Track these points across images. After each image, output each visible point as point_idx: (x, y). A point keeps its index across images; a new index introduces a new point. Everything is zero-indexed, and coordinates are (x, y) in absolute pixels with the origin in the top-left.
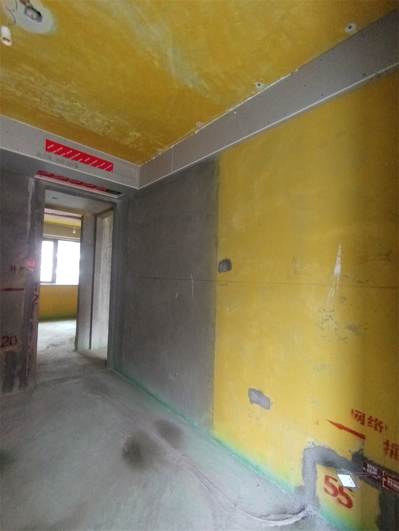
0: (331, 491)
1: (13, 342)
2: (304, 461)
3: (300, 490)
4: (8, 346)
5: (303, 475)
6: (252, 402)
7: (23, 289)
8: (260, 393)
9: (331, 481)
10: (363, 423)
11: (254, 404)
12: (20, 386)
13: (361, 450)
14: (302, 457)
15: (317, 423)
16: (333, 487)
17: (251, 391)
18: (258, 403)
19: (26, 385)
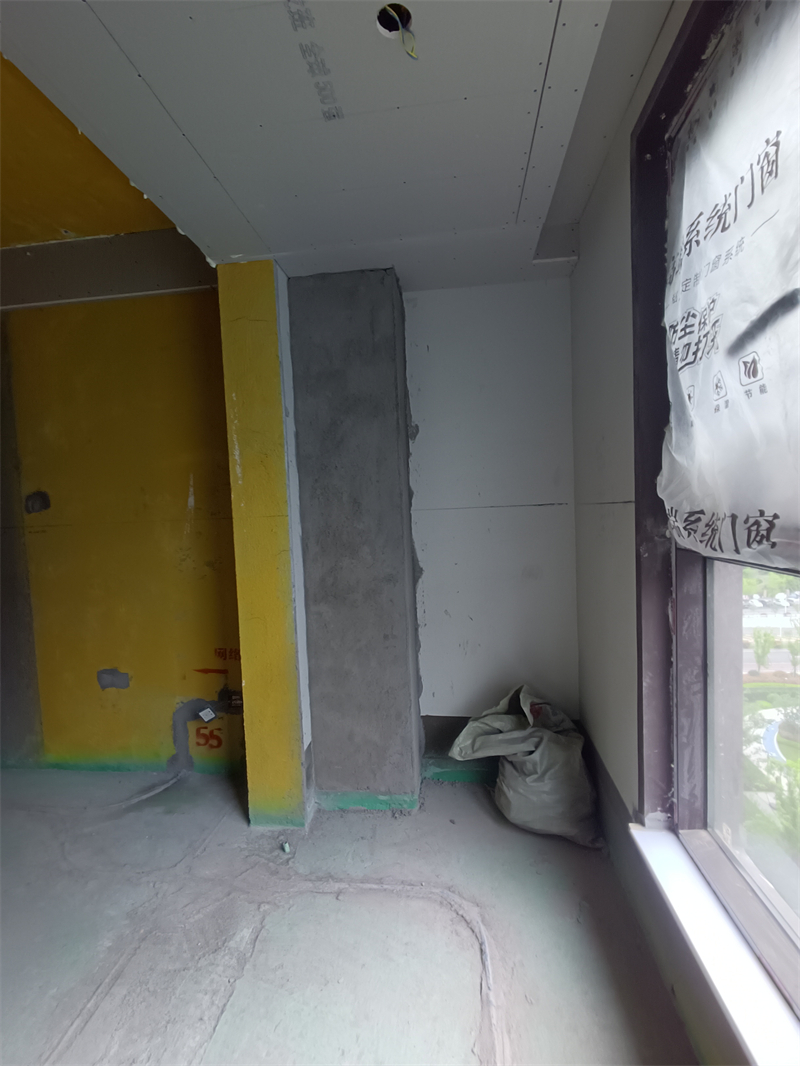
0: (202, 741)
2: (174, 727)
3: (173, 760)
5: (175, 742)
6: (103, 687)
8: (113, 672)
9: (203, 731)
10: (225, 659)
11: (107, 689)
13: (226, 685)
14: (171, 723)
15: (184, 678)
16: (204, 735)
17: (100, 674)
18: (112, 685)
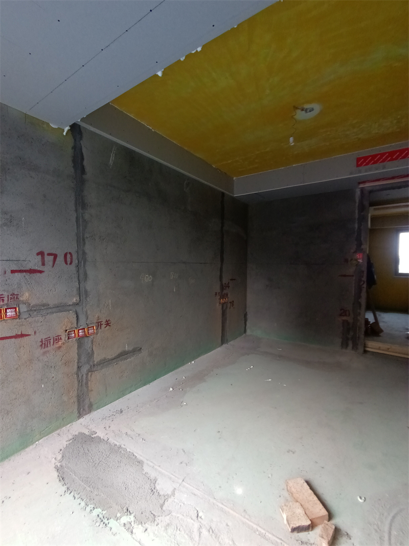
1: (347, 313)
4: (344, 316)
7: (353, 276)
12: (353, 348)
19: (357, 349)
